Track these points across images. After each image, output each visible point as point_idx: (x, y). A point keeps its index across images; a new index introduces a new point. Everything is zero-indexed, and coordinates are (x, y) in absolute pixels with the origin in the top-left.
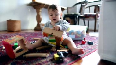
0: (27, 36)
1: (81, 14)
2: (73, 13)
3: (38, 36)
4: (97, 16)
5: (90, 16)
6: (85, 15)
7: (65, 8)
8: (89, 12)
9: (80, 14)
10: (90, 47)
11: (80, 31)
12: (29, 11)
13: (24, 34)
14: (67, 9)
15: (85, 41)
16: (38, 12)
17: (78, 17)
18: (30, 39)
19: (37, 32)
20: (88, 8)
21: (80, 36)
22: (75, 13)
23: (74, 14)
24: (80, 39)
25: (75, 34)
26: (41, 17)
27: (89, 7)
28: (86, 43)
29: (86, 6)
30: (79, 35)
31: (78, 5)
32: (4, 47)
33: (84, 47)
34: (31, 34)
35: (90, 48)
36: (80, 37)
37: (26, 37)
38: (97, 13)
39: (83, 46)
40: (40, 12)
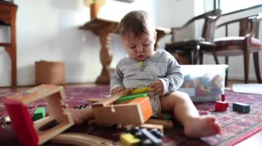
0: (75, 94)
1: (206, 41)
2: (186, 40)
3: (101, 94)
4: (248, 44)
5: (231, 43)
6: (217, 43)
7: (167, 30)
8: (227, 36)
9: (203, 39)
10: (242, 118)
11: (208, 76)
12: (84, 39)
13: (70, 92)
14: (172, 33)
15: (224, 102)
16: (103, 42)
17: (198, 47)
18: (80, 101)
19: (101, 87)
20: (224, 27)
21: (209, 90)
22: (192, 39)
23: (190, 42)
24: (209, 98)
25: (196, 86)
26: (111, 52)
27: (226, 24)
28: (229, 109)
29: (218, 23)
30: (206, 88)
31: (196, 22)
32: (8, 119)
33: (225, 119)
34: (87, 90)
35: (244, 120)
36: (208, 94)
37: (72, 98)
38: (248, 35)
39: (221, 115)
40: (108, 42)
